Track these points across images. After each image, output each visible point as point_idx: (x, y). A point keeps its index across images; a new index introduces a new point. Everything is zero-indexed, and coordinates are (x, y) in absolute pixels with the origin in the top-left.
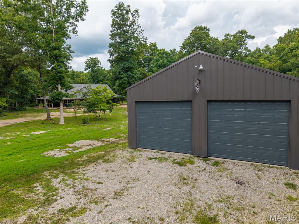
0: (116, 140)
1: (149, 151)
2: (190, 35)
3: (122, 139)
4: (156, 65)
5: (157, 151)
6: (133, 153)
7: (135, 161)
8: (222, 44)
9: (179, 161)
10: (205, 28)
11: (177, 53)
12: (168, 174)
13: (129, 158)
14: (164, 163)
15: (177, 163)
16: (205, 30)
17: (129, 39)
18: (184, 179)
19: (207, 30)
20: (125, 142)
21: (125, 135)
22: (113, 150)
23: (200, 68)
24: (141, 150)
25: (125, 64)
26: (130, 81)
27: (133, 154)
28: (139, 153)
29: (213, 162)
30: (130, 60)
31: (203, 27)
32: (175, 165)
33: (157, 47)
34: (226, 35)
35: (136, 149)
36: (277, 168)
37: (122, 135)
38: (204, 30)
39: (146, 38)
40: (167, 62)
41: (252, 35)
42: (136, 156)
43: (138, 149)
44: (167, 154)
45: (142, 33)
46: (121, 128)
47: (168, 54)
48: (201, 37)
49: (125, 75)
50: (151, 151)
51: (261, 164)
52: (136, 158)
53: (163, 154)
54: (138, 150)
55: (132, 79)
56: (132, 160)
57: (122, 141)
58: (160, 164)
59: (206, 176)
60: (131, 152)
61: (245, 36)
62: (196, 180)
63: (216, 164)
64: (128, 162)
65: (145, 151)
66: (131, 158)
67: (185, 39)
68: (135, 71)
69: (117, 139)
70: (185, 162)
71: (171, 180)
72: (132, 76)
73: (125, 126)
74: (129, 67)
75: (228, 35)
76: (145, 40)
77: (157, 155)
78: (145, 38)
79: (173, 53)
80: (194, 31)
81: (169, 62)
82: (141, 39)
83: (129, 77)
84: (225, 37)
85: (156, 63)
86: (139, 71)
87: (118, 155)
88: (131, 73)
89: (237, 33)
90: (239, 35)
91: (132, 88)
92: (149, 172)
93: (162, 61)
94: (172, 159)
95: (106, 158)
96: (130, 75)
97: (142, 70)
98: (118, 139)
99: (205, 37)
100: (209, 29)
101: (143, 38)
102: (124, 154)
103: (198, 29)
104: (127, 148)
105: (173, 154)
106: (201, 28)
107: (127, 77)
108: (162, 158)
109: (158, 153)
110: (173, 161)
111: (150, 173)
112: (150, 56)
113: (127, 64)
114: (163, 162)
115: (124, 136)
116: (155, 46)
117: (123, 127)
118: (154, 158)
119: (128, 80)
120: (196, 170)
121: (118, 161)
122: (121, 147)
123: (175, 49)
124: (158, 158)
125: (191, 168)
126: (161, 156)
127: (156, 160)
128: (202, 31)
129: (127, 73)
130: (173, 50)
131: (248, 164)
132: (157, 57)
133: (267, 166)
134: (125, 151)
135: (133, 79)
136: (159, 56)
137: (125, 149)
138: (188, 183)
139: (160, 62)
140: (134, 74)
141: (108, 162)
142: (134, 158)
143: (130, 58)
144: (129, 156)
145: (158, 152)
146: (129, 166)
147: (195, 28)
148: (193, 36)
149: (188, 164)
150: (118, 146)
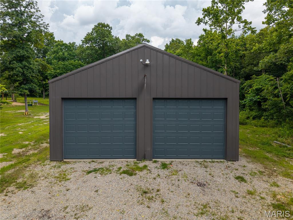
0: (21, 150)
1: (80, 162)
2: (93, 30)
3: (29, 148)
4: (54, 57)
5: (91, 160)
6: (59, 167)
7: (68, 179)
8: (124, 43)
9: (125, 169)
10: (108, 26)
11: (77, 47)
12: (122, 189)
13: (57, 175)
14: (109, 176)
15: (125, 172)
16: (108, 28)
17: (25, 22)
18: (145, 193)
19: (109, 28)
20: (36, 152)
21: (31, 143)
22: (26, 167)
23: (146, 62)
24: (69, 162)
25: (19, 52)
26: (25, 72)
27: (60, 169)
28: (69, 166)
29: (161, 165)
30: (25, 48)
31: (106, 24)
32: (123, 175)
33: (54, 38)
34: (127, 36)
35: (61, 161)
36: (217, 162)
37: (27, 143)
38: (106, 28)
39: (48, 24)
40: (68, 55)
41: (148, 39)
42: (65, 171)
43: (65, 160)
44: (107, 163)
45: (41, 19)
46: (20, 133)
47: (69, 47)
48: (104, 34)
49: (19, 65)
50: (84, 161)
51: (204, 160)
52: (68, 175)
53: (101, 163)
54: (65, 162)
55: (28, 71)
56: (63, 178)
57: (31, 152)
58: (106, 178)
59: (165, 183)
60: (55, 166)
61: (142, 39)
62: (158, 191)
63: (164, 166)
64: (58, 182)
65: (75, 162)
66: (60, 175)
67: (87, 34)
68: (32, 61)
69: (21, 148)
70: (133, 170)
71: (131, 197)
72: (28, 67)
73: (25, 130)
74: (23, 56)
75: (129, 36)
76: (47, 26)
77: (94, 165)
78: (46, 24)
79: (72, 46)
80: (97, 27)
81: (70, 55)
82: (41, 24)
83: (24, 68)
84: (126, 37)
85: (55, 55)
86: (37, 61)
87: (38, 174)
88: (27, 63)
89: (136, 35)
90: (137, 37)
91: (57, 80)
92: (97, 191)
93: (62, 53)
94: (115, 168)
95: (20, 180)
96: (25, 66)
97: (41, 61)
98: (24, 149)
99: (107, 35)
100: (111, 27)
101: (44, 24)
102: (47, 171)
103: (101, 26)
104: (48, 162)
105: (113, 161)
106: (103, 25)
107: (21, 67)
108: (102, 169)
109: (94, 163)
110: (118, 171)
111: (99, 192)
112: (47, 47)
113: (21, 52)
114: (107, 174)
115: (29, 144)
116: (52, 36)
117: (22, 131)
118: (93, 171)
119: (22, 72)
120: (150, 179)
121: (43, 183)
122: (36, 160)
123: (75, 43)
124: (98, 170)
125: (143, 176)
126: (100, 166)
127: (96, 173)
128: (105, 28)
129: (21, 62)
130: (73, 43)
131: (193, 161)
132: (56, 49)
133: (210, 161)
134: (46, 167)
135: (30, 70)
136: (58, 47)
137: (45, 164)
138: (153, 197)
139: (59, 54)
140: (31, 64)
141: (26, 188)
142: (65, 175)
143: (25, 45)
144: (56, 172)
145: (93, 161)
146: (63, 189)
147: (98, 24)
148: (97, 32)
149: (137, 172)
150: (30, 160)
